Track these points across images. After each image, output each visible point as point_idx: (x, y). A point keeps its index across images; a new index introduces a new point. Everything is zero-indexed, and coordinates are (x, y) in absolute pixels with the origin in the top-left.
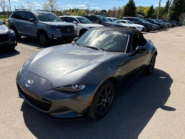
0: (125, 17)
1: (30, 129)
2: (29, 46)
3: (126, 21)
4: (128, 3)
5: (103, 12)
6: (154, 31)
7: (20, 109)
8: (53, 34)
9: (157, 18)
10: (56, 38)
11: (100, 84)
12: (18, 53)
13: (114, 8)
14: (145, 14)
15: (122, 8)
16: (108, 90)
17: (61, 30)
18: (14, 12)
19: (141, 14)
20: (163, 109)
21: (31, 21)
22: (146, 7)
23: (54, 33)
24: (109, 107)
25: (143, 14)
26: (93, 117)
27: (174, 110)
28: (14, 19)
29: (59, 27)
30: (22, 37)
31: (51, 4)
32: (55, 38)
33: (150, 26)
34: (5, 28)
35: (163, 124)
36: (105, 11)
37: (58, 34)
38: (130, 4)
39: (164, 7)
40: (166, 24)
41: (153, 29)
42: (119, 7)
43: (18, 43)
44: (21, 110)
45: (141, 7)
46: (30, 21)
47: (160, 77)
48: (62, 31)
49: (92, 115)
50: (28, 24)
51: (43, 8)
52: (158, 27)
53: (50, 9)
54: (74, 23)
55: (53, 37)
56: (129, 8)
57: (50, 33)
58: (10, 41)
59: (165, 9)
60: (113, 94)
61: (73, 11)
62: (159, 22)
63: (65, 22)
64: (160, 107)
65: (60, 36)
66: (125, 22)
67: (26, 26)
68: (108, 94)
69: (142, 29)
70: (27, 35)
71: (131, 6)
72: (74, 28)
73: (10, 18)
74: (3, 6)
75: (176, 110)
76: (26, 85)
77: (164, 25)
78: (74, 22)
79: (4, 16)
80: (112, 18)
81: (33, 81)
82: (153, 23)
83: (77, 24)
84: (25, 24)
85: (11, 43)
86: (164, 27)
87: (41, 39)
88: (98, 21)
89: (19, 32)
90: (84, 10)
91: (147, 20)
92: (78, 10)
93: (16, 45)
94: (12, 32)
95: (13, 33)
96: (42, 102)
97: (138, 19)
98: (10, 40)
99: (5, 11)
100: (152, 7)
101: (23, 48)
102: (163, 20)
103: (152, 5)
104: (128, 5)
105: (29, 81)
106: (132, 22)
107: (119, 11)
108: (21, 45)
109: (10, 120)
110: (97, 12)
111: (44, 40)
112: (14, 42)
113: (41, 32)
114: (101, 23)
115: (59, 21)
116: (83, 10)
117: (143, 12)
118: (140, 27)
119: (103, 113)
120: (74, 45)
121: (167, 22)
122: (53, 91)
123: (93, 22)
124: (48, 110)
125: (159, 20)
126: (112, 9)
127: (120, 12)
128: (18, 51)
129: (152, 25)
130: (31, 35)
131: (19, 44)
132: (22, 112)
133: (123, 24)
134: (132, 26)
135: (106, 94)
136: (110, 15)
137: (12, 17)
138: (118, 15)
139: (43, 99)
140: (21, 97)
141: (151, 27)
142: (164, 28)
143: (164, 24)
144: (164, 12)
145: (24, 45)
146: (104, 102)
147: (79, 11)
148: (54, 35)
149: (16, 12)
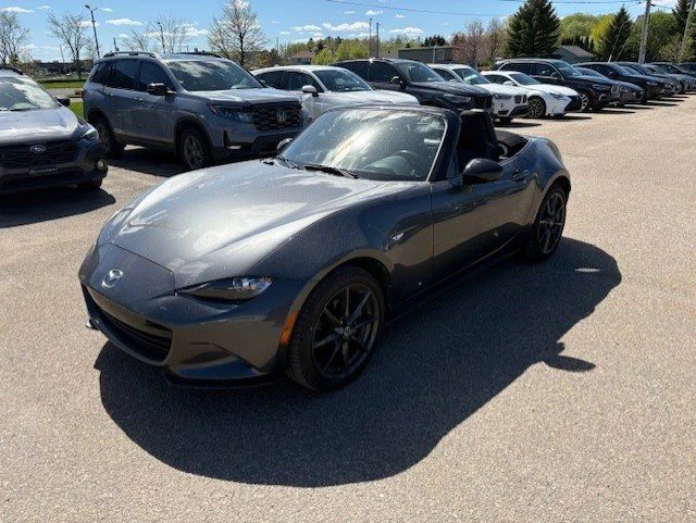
0: (506, 62)
1: (113, 417)
2: (147, 176)
3: (506, 74)
4: (526, 6)
5: (433, 44)
6: (619, 106)
7: (93, 363)
8: (225, 132)
9: (642, 57)
10: (237, 147)
11: (319, 277)
12: (110, 200)
13: (472, 28)
14: (592, 45)
15: (506, 27)
16: (356, 297)
17: (255, 117)
18: (100, 63)
19: (578, 42)
20: (550, 365)
21: (156, 92)
22: (603, 17)
23: (229, 130)
24: (365, 354)
25: (586, 46)
26: (303, 381)
27: (588, 367)
28: (99, 86)
29: (248, 107)
30: (129, 147)
31: (236, 29)
32: (233, 147)
33: (605, 88)
34: (66, 120)
35: (533, 408)
36: (440, 41)
37: (246, 132)
38: (533, 7)
39: (671, 12)
40: (674, 79)
41: (615, 100)
42: (494, 23)
43: (110, 167)
44: (96, 367)
45: (581, 18)
46: (151, 93)
47: (580, 270)
48: (256, 123)
49: (298, 375)
50: (146, 102)
51: (211, 42)
52: (638, 92)
53: (233, 43)
54: (305, 92)
55: (227, 142)
56: (531, 25)
57: (215, 128)
58: (81, 163)
59: (676, 22)
60: (377, 314)
61: (321, 46)
62: (642, 71)
63: (271, 89)
64: (540, 361)
65: (251, 139)
66: (502, 80)
67: (141, 108)
68: (358, 311)
69: (570, 100)
70: (147, 140)
71: (535, 17)
72: (304, 108)
73: (88, 86)
74: (73, 41)
75: (596, 369)
76: (104, 284)
77: (661, 85)
78: (304, 87)
79: (76, 77)
80: (450, 68)
81: (121, 273)
82: (617, 75)
83: (315, 95)
84: (138, 102)
85: (87, 166)
86: (663, 91)
87: (189, 152)
88: (397, 81)
89: (118, 131)
90: (361, 40)
91: (593, 67)
92: (339, 41)
93: (104, 172)
94: (92, 130)
95: (92, 135)
96: (149, 335)
97: (554, 64)
98: (81, 156)
99: (82, 58)
100: (622, 15)
101: (127, 184)
102: (660, 65)
103: (623, 10)
104: (525, 15)
105: (111, 274)
106: (530, 77)
107: (494, 38)
108: (124, 176)
109: (60, 393)
110: (408, 46)
111: (199, 155)
112: (96, 166)
113: (188, 126)
114: (407, 88)
115: (252, 86)
116: (357, 40)
117: (584, 38)
118: (559, 97)
119: (343, 376)
120: (272, 164)
121: (679, 72)
122: (176, 297)
123: (377, 84)
124: (162, 357)
125: (646, 65)
126: (466, 32)
127: (496, 41)
128: (109, 192)
129: (611, 85)
130: (159, 139)
131: (113, 171)
132: (97, 373)
133: (492, 88)
134: (530, 94)
135: (347, 313)
136: (456, 54)
137: (94, 80)
138: (488, 52)
139: (149, 324)
140: (94, 327)
141: (608, 92)
142: (663, 95)
143: (662, 80)
144: (673, 32)
145: (133, 173)
146: (341, 336)
147: (341, 46)
148: (232, 138)
149: (109, 63)
